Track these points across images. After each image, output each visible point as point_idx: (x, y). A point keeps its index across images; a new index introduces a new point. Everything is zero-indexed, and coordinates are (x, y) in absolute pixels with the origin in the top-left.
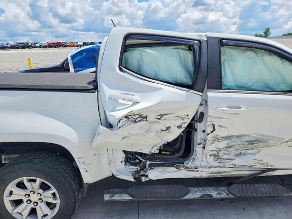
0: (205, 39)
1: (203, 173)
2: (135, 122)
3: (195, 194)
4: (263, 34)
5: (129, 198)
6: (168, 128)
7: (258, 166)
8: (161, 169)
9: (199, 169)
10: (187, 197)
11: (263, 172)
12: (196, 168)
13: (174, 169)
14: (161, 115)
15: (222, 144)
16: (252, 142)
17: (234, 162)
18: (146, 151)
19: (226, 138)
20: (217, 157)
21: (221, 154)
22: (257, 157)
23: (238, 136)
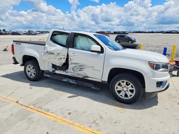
0: (71, 33)
1: (69, 74)
2: (50, 54)
3: (65, 80)
5: (50, 76)
6: (61, 58)
7: (83, 75)
8: (60, 71)
9: (69, 73)
10: (63, 80)
11: (85, 77)
12: (68, 72)
13: (63, 71)
14: (58, 54)
15: (74, 65)
16: (81, 66)
17: (77, 72)
18: (58, 65)
19: (75, 63)
21: (74, 69)
22: (83, 71)
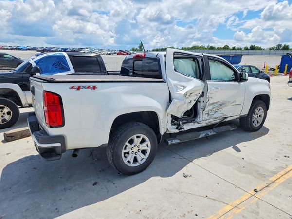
1: (203, 124)
3: (202, 135)
4: (138, 48)
5: (179, 141)
6: (191, 101)
7: (222, 117)
9: (202, 122)
10: (200, 137)
12: (201, 121)
13: (192, 123)
14: (191, 94)
15: (210, 108)
16: (221, 105)
17: (214, 116)
19: (212, 104)
20: (208, 114)
21: (210, 113)
22: (222, 112)
23: (216, 103)
